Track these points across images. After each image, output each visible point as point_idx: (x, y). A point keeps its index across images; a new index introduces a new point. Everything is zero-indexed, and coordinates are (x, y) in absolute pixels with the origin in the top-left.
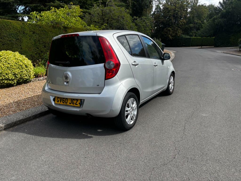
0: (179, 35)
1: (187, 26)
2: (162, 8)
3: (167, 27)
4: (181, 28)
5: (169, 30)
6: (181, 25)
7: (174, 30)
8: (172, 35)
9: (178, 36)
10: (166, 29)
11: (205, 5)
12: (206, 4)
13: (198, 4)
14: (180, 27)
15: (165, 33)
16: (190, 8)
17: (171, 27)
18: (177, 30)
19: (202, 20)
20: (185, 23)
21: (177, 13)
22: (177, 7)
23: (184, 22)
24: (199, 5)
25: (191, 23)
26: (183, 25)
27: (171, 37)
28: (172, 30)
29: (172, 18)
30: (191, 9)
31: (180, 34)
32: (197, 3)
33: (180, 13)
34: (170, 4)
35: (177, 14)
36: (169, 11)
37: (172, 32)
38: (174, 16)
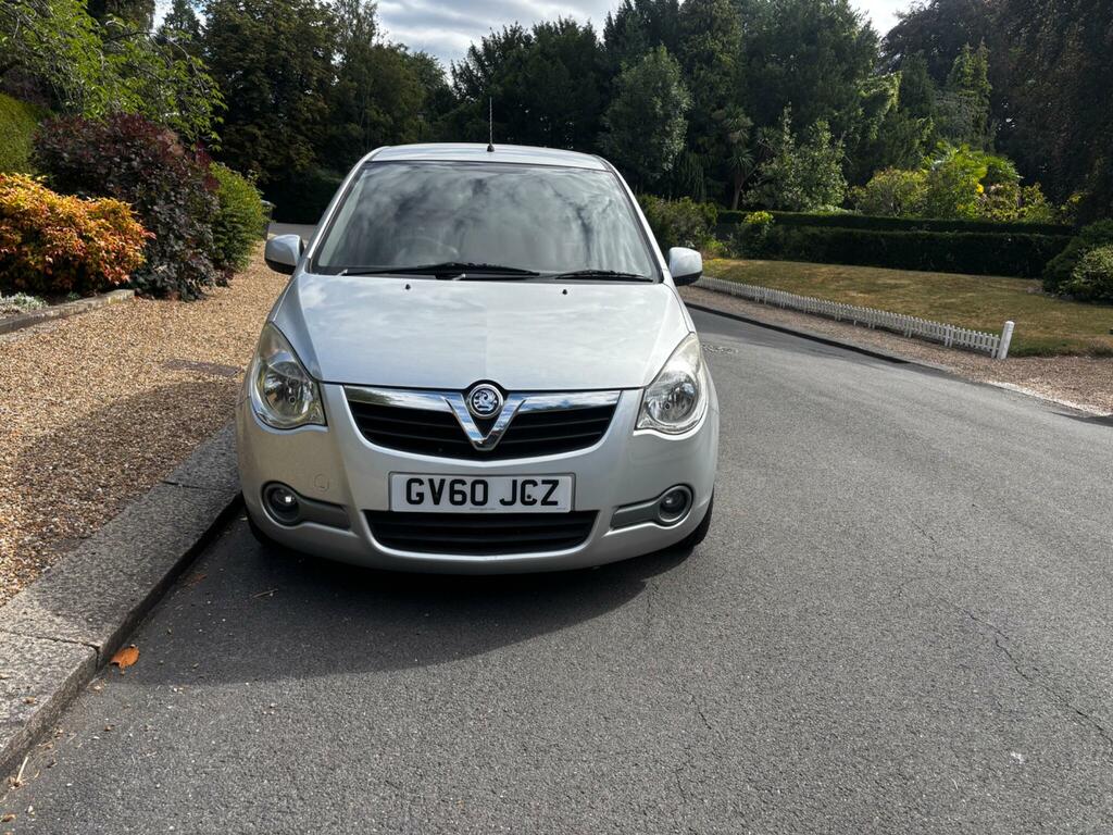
0: (302, 165)
1: (333, 130)
2: (202, 20)
3: (241, 122)
4: (310, 134)
5: (253, 139)
6: (306, 121)
7: (278, 141)
8: (269, 162)
9: (297, 172)
10: (237, 131)
11: (402, 49)
12: (406, 48)
13: (374, 41)
14: (303, 128)
15: (233, 150)
16: (340, 52)
17: (258, 120)
18: (292, 141)
19: (397, 114)
20: (327, 116)
21: (285, 60)
22: (282, 33)
23: (320, 111)
24: (379, 47)
25: (349, 118)
26: (315, 122)
28: (266, 136)
29: (259, 77)
30: (346, 58)
31: (305, 162)
32: (371, 35)
33: (298, 61)
34: (243, 8)
35: (284, 64)
36: (245, 45)
37: (267, 148)
38: (269, 72)
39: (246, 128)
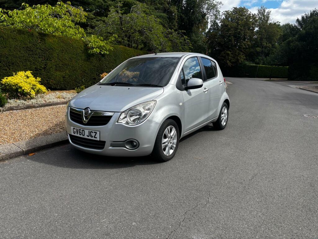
0: (241, 61)
1: (252, 50)
2: (220, 25)
3: (225, 51)
4: (245, 52)
5: (228, 55)
6: (244, 48)
7: (235, 54)
8: (232, 61)
9: (240, 63)
10: (224, 53)
11: (278, 23)
12: (280, 23)
14: (243, 50)
15: (222, 58)
16: (257, 27)
17: (230, 50)
18: (239, 54)
19: (273, 43)
20: (250, 46)
21: (239, 32)
22: (240, 25)
23: (248, 45)
24: (270, 23)
25: (258, 46)
26: (246, 48)
27: (229, 64)
28: (232, 54)
29: (232, 38)
30: (260, 28)
31: (242, 60)
32: (268, 20)
33: (243, 32)
34: (230, 20)
35: (239, 33)
36: (229, 30)
37: (232, 57)
38: (235, 36)
39: (227, 52)
